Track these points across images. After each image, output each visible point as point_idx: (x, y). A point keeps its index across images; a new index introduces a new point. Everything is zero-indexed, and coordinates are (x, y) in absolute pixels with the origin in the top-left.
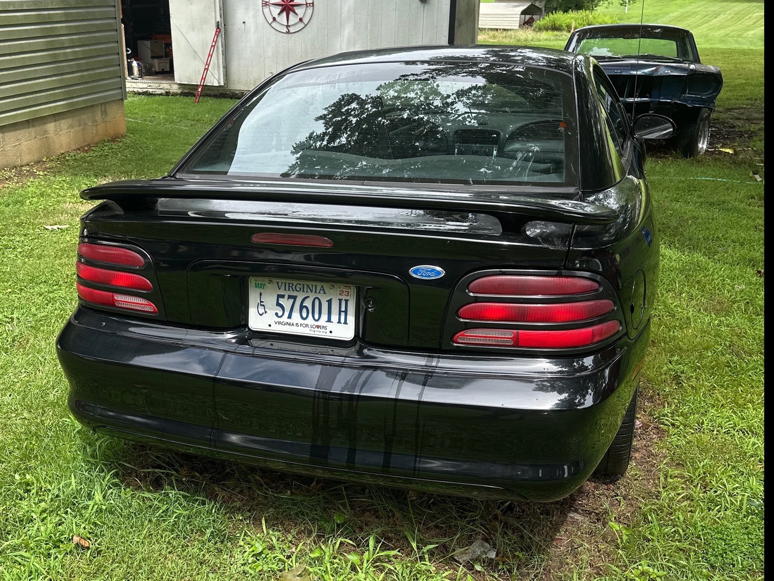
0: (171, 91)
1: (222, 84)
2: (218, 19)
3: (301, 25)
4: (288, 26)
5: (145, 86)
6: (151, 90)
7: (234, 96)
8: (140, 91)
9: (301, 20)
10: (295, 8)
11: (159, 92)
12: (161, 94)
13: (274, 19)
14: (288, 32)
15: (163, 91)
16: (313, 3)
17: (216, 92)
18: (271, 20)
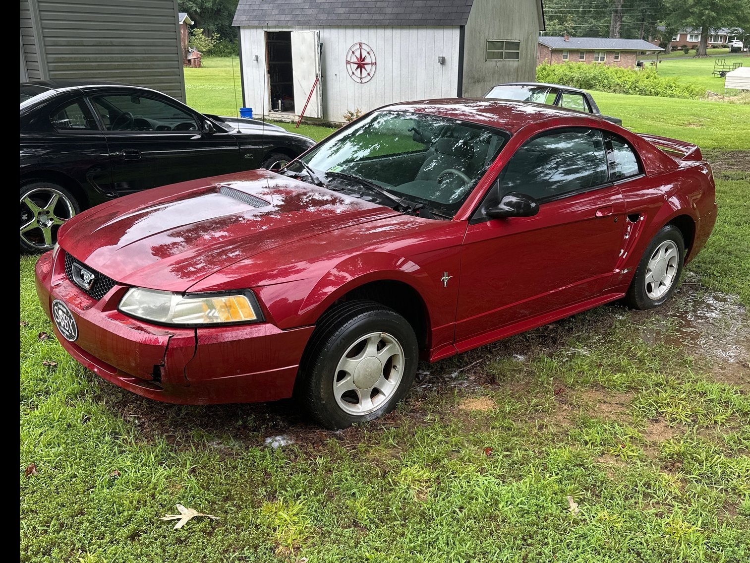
0: (295, 120)
1: (320, 117)
2: (318, 72)
3: (369, 78)
4: (361, 78)
5: (280, 116)
6: (283, 119)
7: (329, 125)
8: (278, 119)
9: (369, 74)
10: (365, 66)
11: (288, 120)
12: (289, 123)
13: (353, 73)
14: (361, 83)
15: (290, 120)
16: (375, 63)
17: (320, 123)
18: (351, 74)
